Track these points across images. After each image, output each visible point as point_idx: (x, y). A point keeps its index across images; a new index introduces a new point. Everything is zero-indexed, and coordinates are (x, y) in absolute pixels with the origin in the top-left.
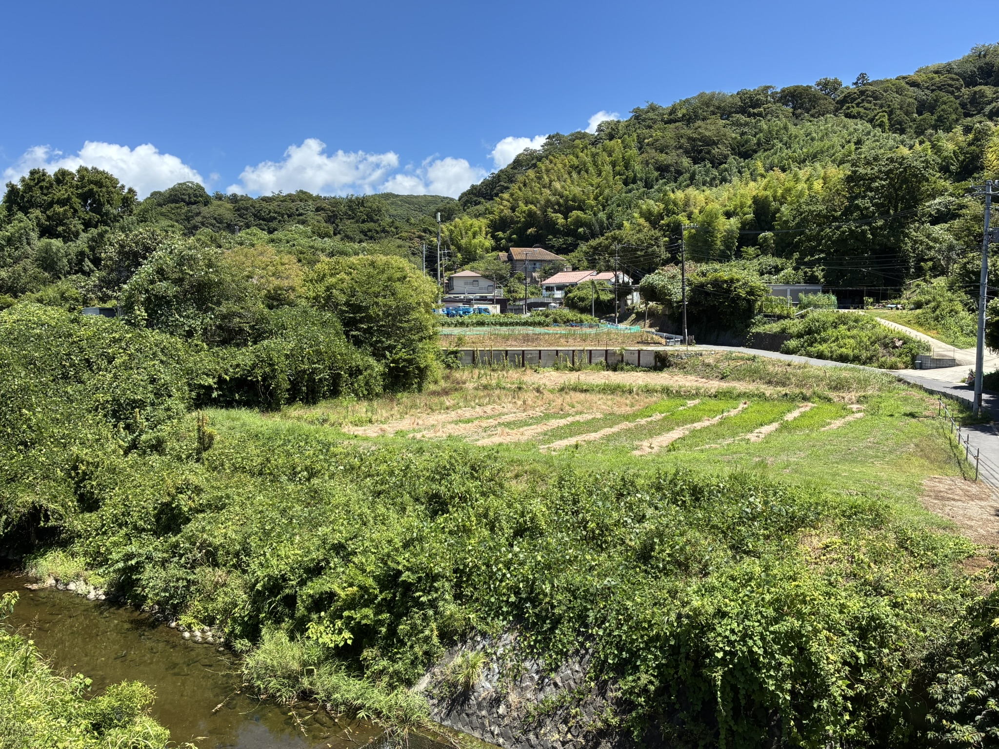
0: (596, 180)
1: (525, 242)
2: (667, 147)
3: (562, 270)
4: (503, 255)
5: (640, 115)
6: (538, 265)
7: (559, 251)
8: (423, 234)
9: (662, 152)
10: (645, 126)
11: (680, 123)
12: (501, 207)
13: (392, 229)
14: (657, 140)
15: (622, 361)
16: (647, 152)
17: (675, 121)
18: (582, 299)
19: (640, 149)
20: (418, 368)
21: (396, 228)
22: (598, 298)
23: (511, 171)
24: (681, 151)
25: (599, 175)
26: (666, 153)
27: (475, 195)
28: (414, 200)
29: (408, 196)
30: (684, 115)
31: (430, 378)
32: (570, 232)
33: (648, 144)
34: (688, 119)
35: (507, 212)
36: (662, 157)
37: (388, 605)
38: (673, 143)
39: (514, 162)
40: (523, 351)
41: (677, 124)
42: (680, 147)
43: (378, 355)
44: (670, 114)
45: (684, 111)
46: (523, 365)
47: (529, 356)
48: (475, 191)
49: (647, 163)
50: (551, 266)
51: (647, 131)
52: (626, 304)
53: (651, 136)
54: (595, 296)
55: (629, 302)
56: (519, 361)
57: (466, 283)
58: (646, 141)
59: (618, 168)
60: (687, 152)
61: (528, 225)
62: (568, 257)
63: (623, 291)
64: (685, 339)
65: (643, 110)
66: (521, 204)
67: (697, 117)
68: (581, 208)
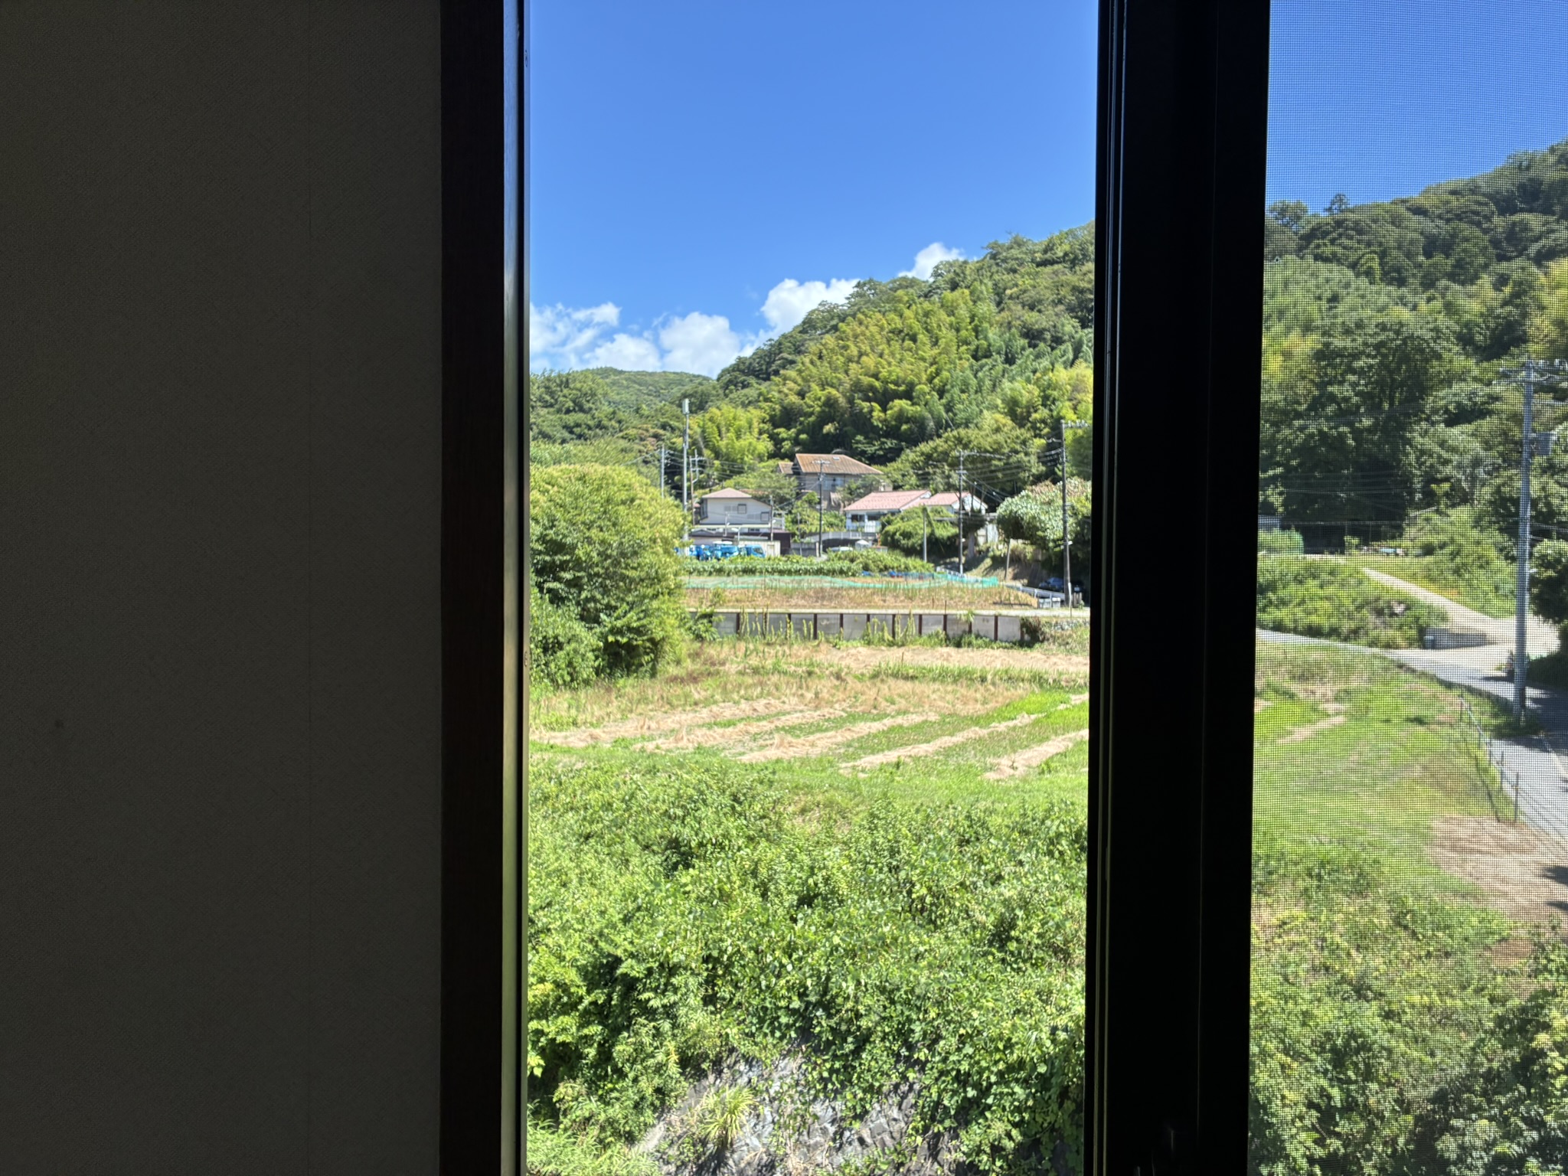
0: (929, 352)
1: (820, 444)
2: (1040, 302)
3: (877, 490)
4: (786, 465)
5: (998, 253)
6: (839, 480)
7: (872, 460)
8: (661, 432)
9: (1032, 308)
10: (1006, 269)
11: (1060, 266)
12: (784, 390)
13: (613, 422)
14: (1025, 291)
15: (970, 631)
16: (1009, 309)
17: (1052, 262)
18: (907, 535)
19: (998, 304)
20: (652, 640)
21: (619, 422)
22: (932, 534)
23: (799, 337)
24: (1061, 307)
25: (935, 343)
26: (1039, 311)
27: (743, 372)
28: (648, 378)
29: (638, 373)
30: (1066, 254)
31: (669, 657)
32: (892, 432)
33: (1011, 297)
34: (1073, 260)
35: (794, 399)
36: (1032, 318)
37: (599, 1013)
38: (1050, 296)
39: (804, 323)
40: (816, 615)
41: (1056, 267)
42: (1060, 302)
43: (589, 618)
44: (1045, 252)
45: (1066, 247)
46: (816, 637)
47: (825, 623)
48: (742, 367)
49: (1009, 325)
50: (860, 482)
51: (1010, 276)
52: (976, 544)
53: (1016, 285)
54: (927, 531)
55: (981, 540)
56: (809, 630)
57: (727, 509)
58: (1008, 292)
59: (963, 333)
60: (1071, 309)
61: (824, 419)
62: (886, 470)
63: (971, 523)
64: (1067, 599)
65: (1003, 245)
66: (814, 386)
67: (1086, 257)
68: (908, 395)
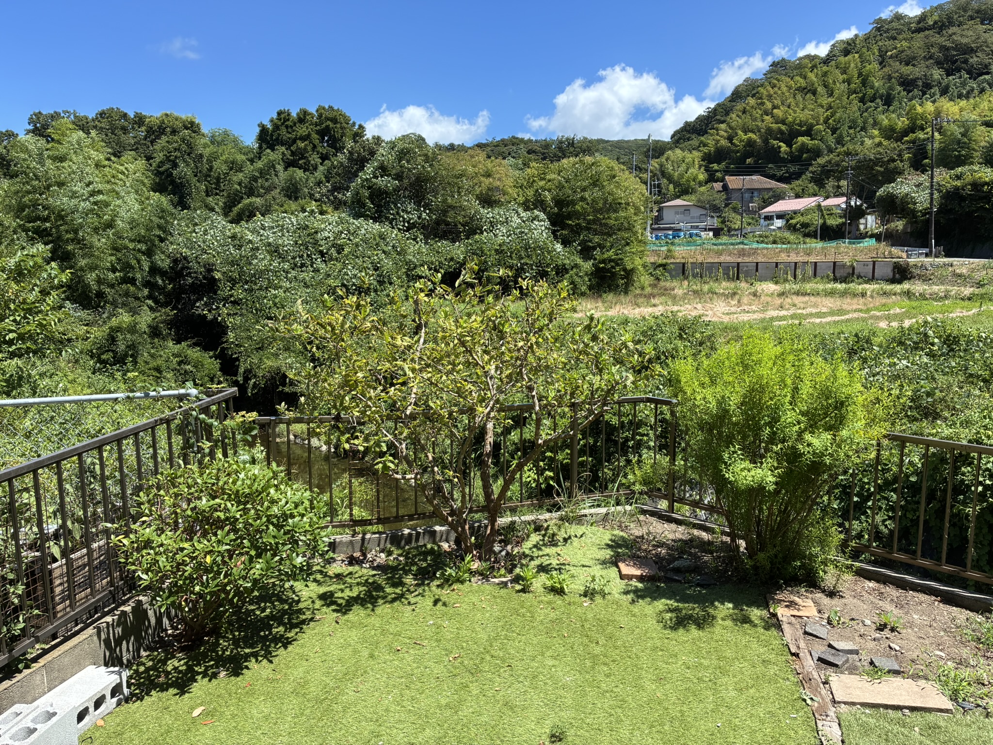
0: (825, 101)
1: (743, 171)
2: (914, 58)
3: (783, 199)
4: (718, 186)
5: (882, 26)
6: (756, 194)
7: (780, 180)
9: (907, 64)
10: (887, 37)
11: (931, 32)
12: (717, 138)
14: (903, 52)
15: (853, 273)
16: (890, 65)
17: (926, 29)
18: (806, 225)
19: (881, 64)
20: (625, 270)
22: (825, 223)
23: (729, 104)
24: (932, 61)
25: (831, 95)
26: (914, 65)
27: (689, 132)
28: (625, 145)
30: (935, 23)
32: (795, 159)
33: (891, 57)
34: (940, 27)
35: (724, 143)
36: (906, 70)
38: (922, 54)
39: (733, 94)
40: (738, 264)
41: (927, 32)
42: (931, 58)
44: (919, 22)
45: (936, 17)
46: (738, 278)
47: (745, 269)
48: (688, 128)
49: (890, 78)
50: (771, 193)
51: (891, 42)
52: (858, 229)
53: (896, 48)
54: (821, 221)
55: (862, 227)
56: (733, 274)
57: (677, 213)
58: (889, 53)
59: (853, 86)
60: (939, 64)
61: (747, 155)
62: (791, 186)
63: (854, 214)
64: (931, 251)
65: (886, 20)
66: (740, 132)
67: (951, 23)
68: (808, 133)
